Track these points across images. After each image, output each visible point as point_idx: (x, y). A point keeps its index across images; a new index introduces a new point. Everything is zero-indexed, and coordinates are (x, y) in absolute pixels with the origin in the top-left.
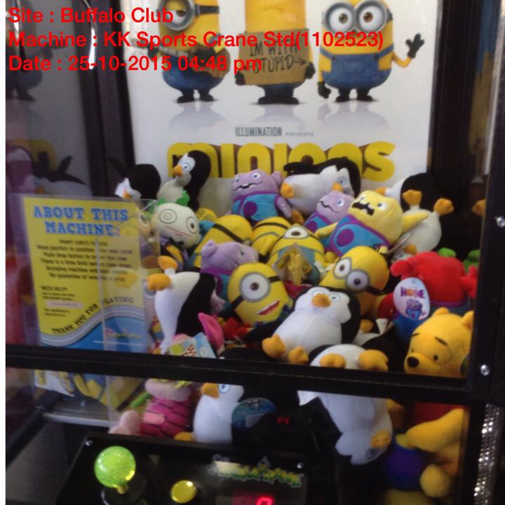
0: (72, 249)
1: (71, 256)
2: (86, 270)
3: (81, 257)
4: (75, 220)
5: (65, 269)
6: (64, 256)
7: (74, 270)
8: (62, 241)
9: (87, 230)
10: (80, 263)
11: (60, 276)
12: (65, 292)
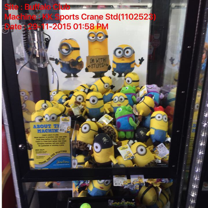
0: (46, 137)
1: (46, 139)
2: (51, 143)
3: (50, 139)
4: (48, 128)
5: (44, 144)
6: (44, 140)
7: (47, 144)
8: (43, 135)
9: (52, 131)
10: (49, 141)
11: (42, 146)
12: (43, 151)
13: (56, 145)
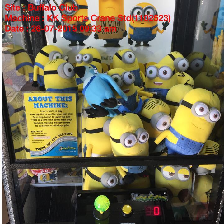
0: (46, 114)
1: (45, 117)
2: (52, 123)
3: (50, 117)
4: (48, 102)
5: (43, 123)
6: (42, 117)
7: (47, 123)
9: (53, 106)
10: (49, 120)
11: (40, 126)
13: (59, 126)
